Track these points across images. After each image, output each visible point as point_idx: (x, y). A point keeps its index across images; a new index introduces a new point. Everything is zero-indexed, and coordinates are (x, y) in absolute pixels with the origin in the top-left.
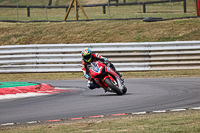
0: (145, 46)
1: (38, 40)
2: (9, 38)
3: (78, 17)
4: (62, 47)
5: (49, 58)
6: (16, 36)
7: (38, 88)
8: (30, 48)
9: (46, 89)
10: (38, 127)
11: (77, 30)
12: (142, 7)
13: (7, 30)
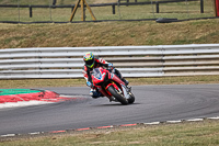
0: (159, 49)
1: (41, 43)
2: (10, 40)
3: (85, 17)
4: (67, 51)
5: (53, 62)
6: (17, 38)
7: (42, 96)
8: (32, 52)
9: (50, 96)
10: (41, 138)
11: (84, 32)
12: (155, 6)
13: (8, 32)
